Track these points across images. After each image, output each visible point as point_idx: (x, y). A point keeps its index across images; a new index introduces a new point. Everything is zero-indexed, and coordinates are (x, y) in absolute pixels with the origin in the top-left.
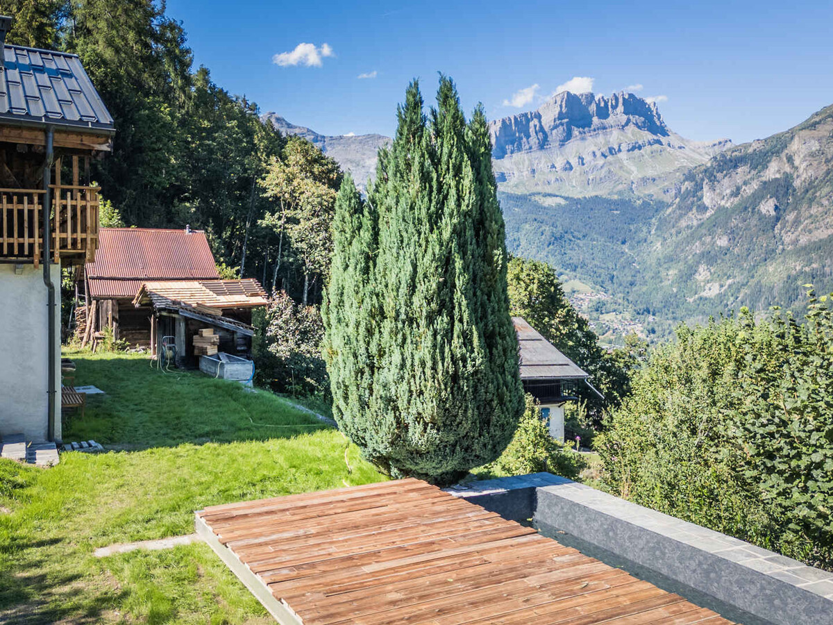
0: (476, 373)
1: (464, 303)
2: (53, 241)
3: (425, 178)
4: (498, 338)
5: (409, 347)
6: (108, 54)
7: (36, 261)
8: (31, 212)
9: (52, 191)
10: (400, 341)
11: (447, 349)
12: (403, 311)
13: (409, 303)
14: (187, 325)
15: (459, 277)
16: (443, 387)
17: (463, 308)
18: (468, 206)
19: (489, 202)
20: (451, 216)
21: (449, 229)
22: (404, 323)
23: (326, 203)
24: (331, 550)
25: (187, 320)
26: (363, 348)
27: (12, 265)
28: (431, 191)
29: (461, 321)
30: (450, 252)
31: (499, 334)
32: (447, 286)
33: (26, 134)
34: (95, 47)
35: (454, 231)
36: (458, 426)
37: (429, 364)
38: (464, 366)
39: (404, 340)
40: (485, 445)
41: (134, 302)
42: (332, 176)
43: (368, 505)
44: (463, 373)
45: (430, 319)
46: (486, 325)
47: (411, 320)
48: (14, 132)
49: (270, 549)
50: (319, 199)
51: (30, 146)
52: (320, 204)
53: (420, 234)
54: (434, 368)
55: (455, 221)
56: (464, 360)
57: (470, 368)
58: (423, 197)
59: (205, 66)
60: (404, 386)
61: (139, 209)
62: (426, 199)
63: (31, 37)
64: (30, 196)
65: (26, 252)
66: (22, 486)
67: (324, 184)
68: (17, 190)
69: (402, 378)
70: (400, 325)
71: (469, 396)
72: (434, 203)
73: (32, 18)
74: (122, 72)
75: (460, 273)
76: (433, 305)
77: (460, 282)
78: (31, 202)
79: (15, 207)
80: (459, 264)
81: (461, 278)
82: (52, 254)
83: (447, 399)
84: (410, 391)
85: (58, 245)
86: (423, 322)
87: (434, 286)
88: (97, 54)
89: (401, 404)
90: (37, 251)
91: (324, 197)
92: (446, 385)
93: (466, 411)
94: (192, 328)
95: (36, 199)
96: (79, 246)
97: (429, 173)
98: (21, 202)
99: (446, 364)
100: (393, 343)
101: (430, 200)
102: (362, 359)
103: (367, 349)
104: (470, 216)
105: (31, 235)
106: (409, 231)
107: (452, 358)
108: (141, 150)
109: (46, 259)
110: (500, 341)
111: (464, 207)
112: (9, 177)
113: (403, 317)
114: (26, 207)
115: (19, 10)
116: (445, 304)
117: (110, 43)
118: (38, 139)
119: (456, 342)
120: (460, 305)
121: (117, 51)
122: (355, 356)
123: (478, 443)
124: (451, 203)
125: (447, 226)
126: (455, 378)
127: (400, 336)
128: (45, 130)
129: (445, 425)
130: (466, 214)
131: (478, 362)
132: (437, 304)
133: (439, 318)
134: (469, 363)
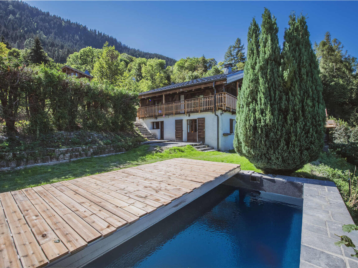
0: (266, 125)
1: (263, 97)
7: (213, 110)
9: (216, 95)
16: (248, 131)
17: (262, 99)
29: (261, 103)
30: (258, 77)
33: (210, 84)
35: (261, 68)
38: (260, 122)
44: (259, 126)
45: (248, 105)
56: (260, 120)
57: (262, 124)
64: (212, 97)
65: (211, 109)
71: (263, 135)
75: (262, 85)
77: (262, 88)
80: (261, 81)
82: (216, 109)
83: (250, 136)
85: (217, 107)
90: (213, 108)
92: (250, 130)
96: (221, 106)
99: (250, 122)
105: (212, 105)
107: (254, 119)
114: (211, 99)
120: (260, 98)
125: (257, 67)
126: (255, 128)
131: (268, 121)
132: (251, 99)
133: (251, 104)
134: (262, 121)
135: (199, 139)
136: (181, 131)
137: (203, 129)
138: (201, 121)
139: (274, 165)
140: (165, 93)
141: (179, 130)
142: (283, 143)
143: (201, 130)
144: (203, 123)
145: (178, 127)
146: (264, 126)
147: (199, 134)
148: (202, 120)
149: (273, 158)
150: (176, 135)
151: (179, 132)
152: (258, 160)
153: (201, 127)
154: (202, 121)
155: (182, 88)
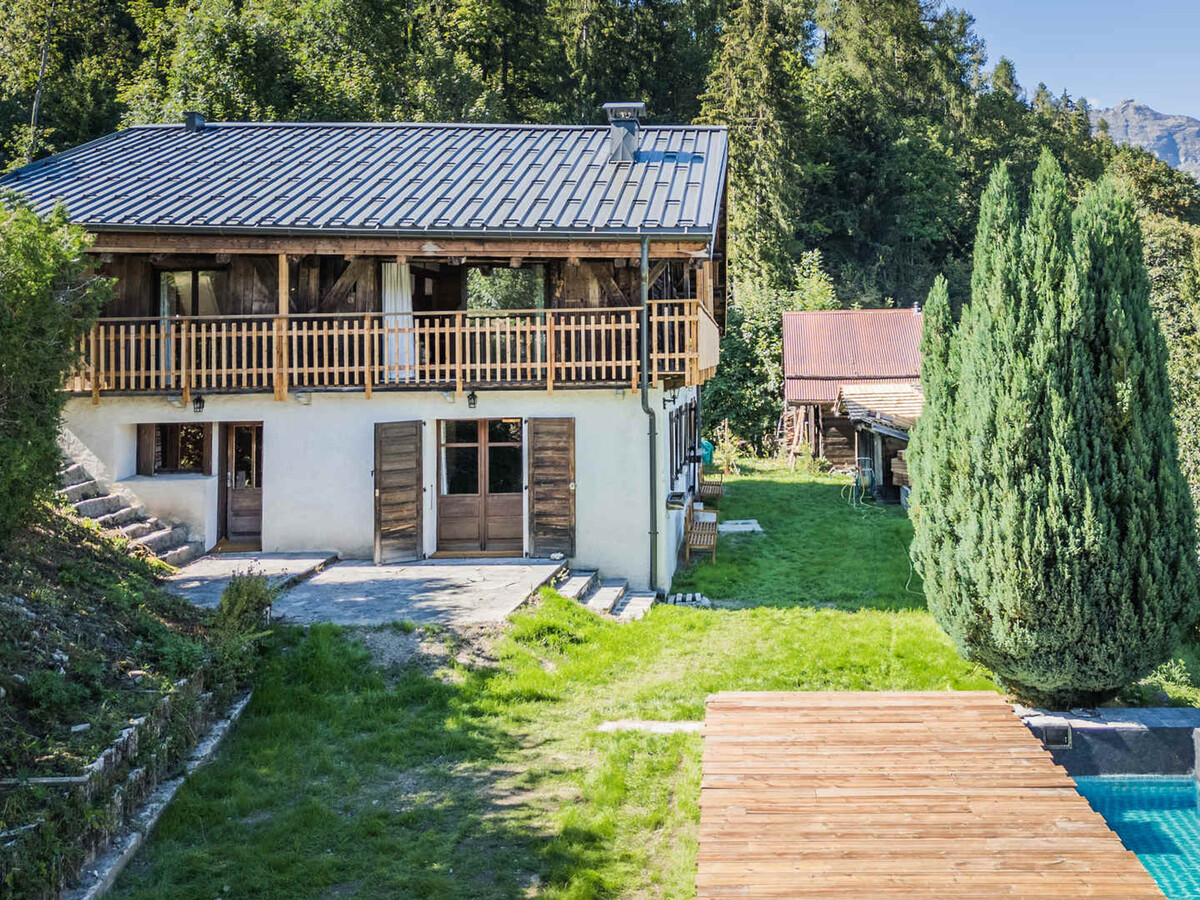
0: (1085, 554)
1: (1066, 459)
2: (650, 362)
3: (1011, 288)
4: (1134, 505)
5: (988, 516)
6: (859, 71)
7: (634, 385)
8: (628, 332)
9: (650, 308)
10: (976, 505)
11: (1040, 520)
12: (979, 465)
13: (986, 456)
14: (884, 443)
15: (1057, 422)
16: (1030, 570)
17: (1064, 465)
18: (1070, 325)
19: (1112, 315)
20: (1046, 339)
21: (1043, 358)
22: (981, 482)
23: (1173, 244)
24: (800, 764)
25: (884, 437)
26: (940, 511)
27: (614, 390)
28: (1018, 304)
29: (1061, 480)
30: (1044, 387)
31: (1136, 500)
32: (1039, 432)
33: (622, 247)
34: (844, 64)
35: (1050, 358)
36: (1061, 626)
37: (1010, 540)
38: (1065, 544)
39: (982, 503)
40: (1111, 657)
41: (833, 409)
42: (1181, 202)
43: (899, 718)
44: (1063, 555)
45: (1015, 477)
46: (1109, 488)
47: (991, 478)
48: (612, 247)
49: (738, 751)
50: (1163, 239)
51: (628, 260)
52: (1164, 246)
53: (1002, 361)
54: (1018, 546)
55: (1051, 345)
56: (1064, 536)
57: (1073, 549)
58: (1008, 314)
59: (1009, 58)
60: (981, 566)
61: (898, 270)
62: (1011, 317)
63: (762, 67)
64: (628, 314)
65: (624, 377)
66: (578, 642)
67: (1169, 215)
68: (614, 309)
69: (980, 554)
70: (977, 485)
71: (1076, 587)
72: (1022, 322)
73: (766, 43)
74: (876, 91)
75: (1060, 416)
76: (1020, 460)
77: (1060, 428)
78: (628, 321)
79: (613, 327)
80: (1057, 403)
81: (1061, 423)
82: (650, 378)
83: (1038, 589)
84: (990, 574)
85: (655, 366)
86: (1004, 482)
87: (1018, 434)
88: (844, 74)
89: (982, 588)
90: (635, 374)
91: (1173, 236)
92: (1036, 569)
93: (1070, 606)
94: (890, 447)
95: (634, 317)
96: (677, 367)
97: (1017, 281)
98: (618, 321)
99: (1036, 542)
100: (969, 507)
101: (1017, 319)
102: (942, 524)
103: (944, 512)
104: (1076, 338)
105: (629, 357)
106: (989, 359)
107: (1047, 532)
108: (901, 191)
109: (645, 383)
110: (1137, 510)
111: (1065, 326)
112: (615, 292)
113: (979, 472)
114: (623, 326)
115: (751, 35)
116: (1037, 461)
117: (862, 57)
118: (634, 252)
119: (1053, 512)
120: (1058, 461)
121: (871, 65)
122: (933, 519)
123: (1099, 652)
124: (1048, 321)
125: (1040, 350)
126: (1050, 561)
127: (977, 497)
128: (640, 241)
129: (1042, 625)
130: (1069, 336)
131: (1089, 540)
132: (1025, 457)
133: (1028, 477)
134: (1072, 540)
135: (541, 535)
136: (412, 495)
137: (567, 482)
138: (549, 433)
139: (1096, 677)
140: (299, 249)
141: (403, 488)
142: (1126, 609)
143: (550, 487)
144: (565, 449)
145: (396, 466)
146: (1080, 556)
147: (540, 507)
148: (557, 428)
149: (1096, 657)
150: (378, 521)
151: (400, 496)
152: (1049, 667)
153: (551, 471)
154: (559, 434)
155: (437, 238)
